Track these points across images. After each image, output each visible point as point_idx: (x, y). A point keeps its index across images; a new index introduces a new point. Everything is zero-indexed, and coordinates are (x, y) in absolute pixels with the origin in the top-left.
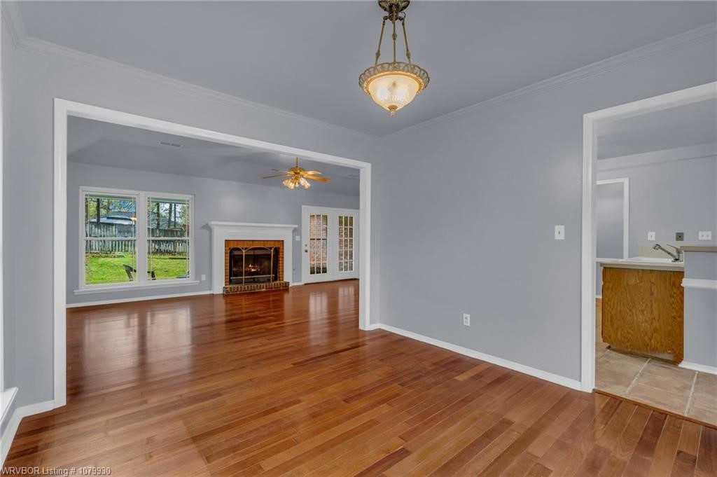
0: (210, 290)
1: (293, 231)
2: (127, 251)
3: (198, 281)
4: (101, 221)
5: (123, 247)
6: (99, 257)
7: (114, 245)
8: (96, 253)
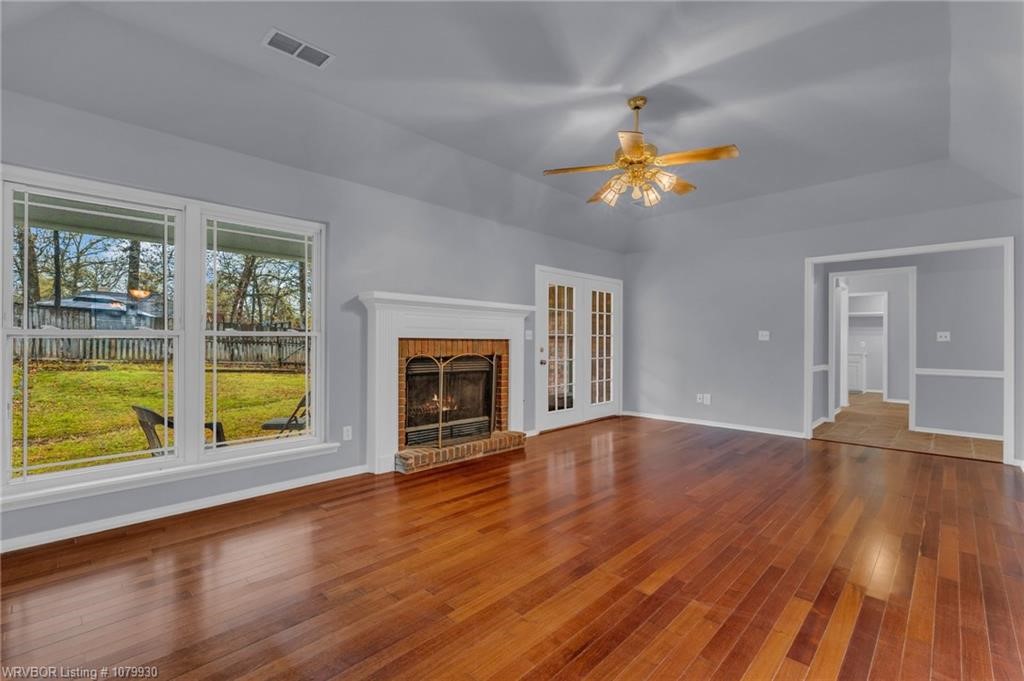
0: (363, 462)
1: (526, 319)
2: (114, 358)
3: (338, 444)
4: (62, 305)
5: (107, 350)
6: (58, 369)
7: (88, 348)
8: (53, 362)
